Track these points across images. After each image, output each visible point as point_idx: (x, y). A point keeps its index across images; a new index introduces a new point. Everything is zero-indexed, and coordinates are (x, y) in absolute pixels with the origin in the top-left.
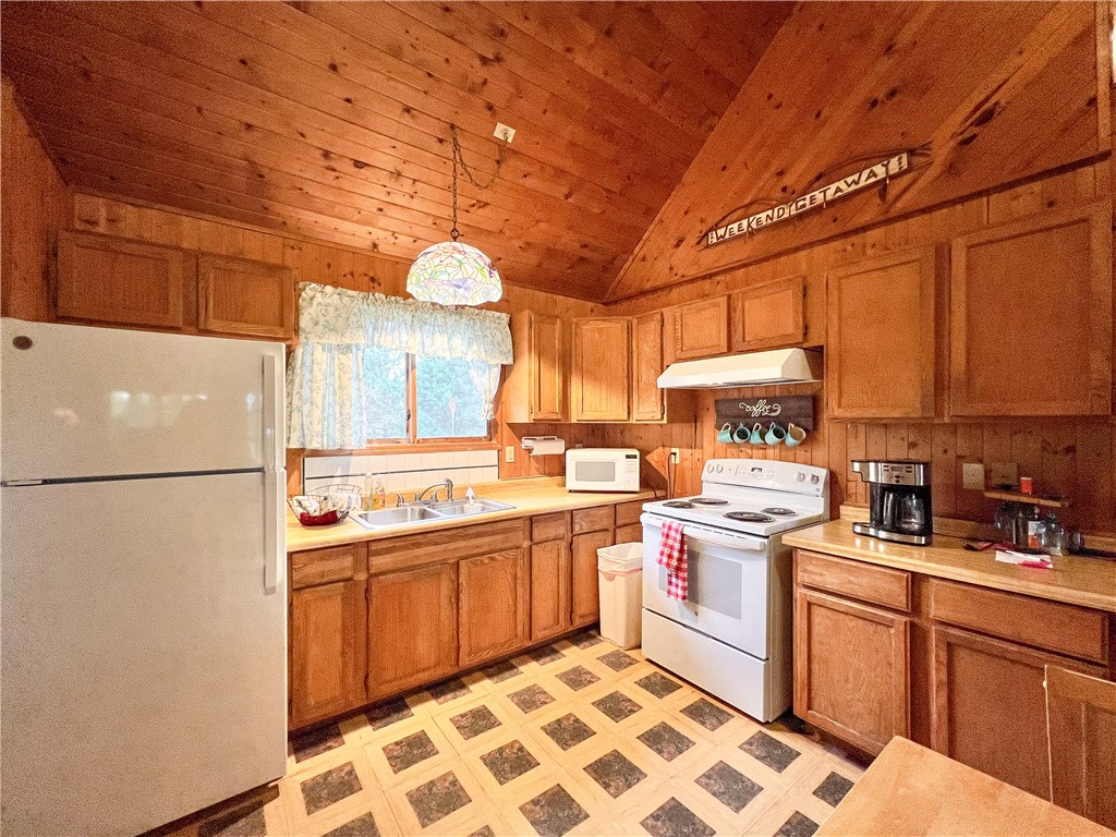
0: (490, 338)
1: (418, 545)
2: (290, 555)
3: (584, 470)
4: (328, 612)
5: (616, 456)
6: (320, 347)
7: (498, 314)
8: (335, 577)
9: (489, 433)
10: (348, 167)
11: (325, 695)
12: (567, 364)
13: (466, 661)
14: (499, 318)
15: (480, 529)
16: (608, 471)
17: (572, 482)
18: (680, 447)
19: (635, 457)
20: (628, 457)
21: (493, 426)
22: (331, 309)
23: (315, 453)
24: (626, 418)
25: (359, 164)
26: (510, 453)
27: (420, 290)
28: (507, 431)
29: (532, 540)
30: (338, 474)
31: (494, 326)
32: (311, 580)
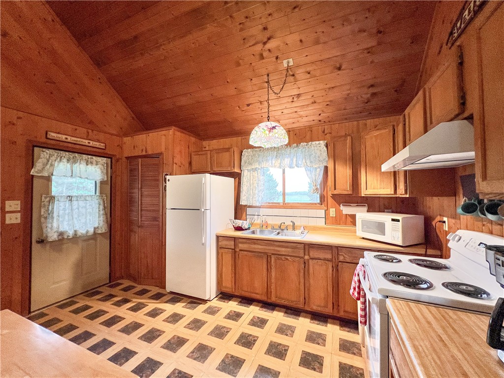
0: (314, 155)
1: (255, 244)
2: (218, 237)
3: (366, 225)
4: (228, 258)
5: (385, 218)
6: (246, 171)
7: (317, 142)
8: (229, 247)
9: (321, 201)
10: (246, 108)
12: (356, 163)
13: (273, 299)
14: (319, 144)
15: (281, 244)
16: (381, 228)
18: (448, 217)
19: (398, 221)
20: (393, 220)
21: (322, 198)
22: (250, 157)
23: (250, 207)
24: (393, 193)
25: (248, 105)
26: (332, 212)
31: (316, 148)
32: (223, 246)
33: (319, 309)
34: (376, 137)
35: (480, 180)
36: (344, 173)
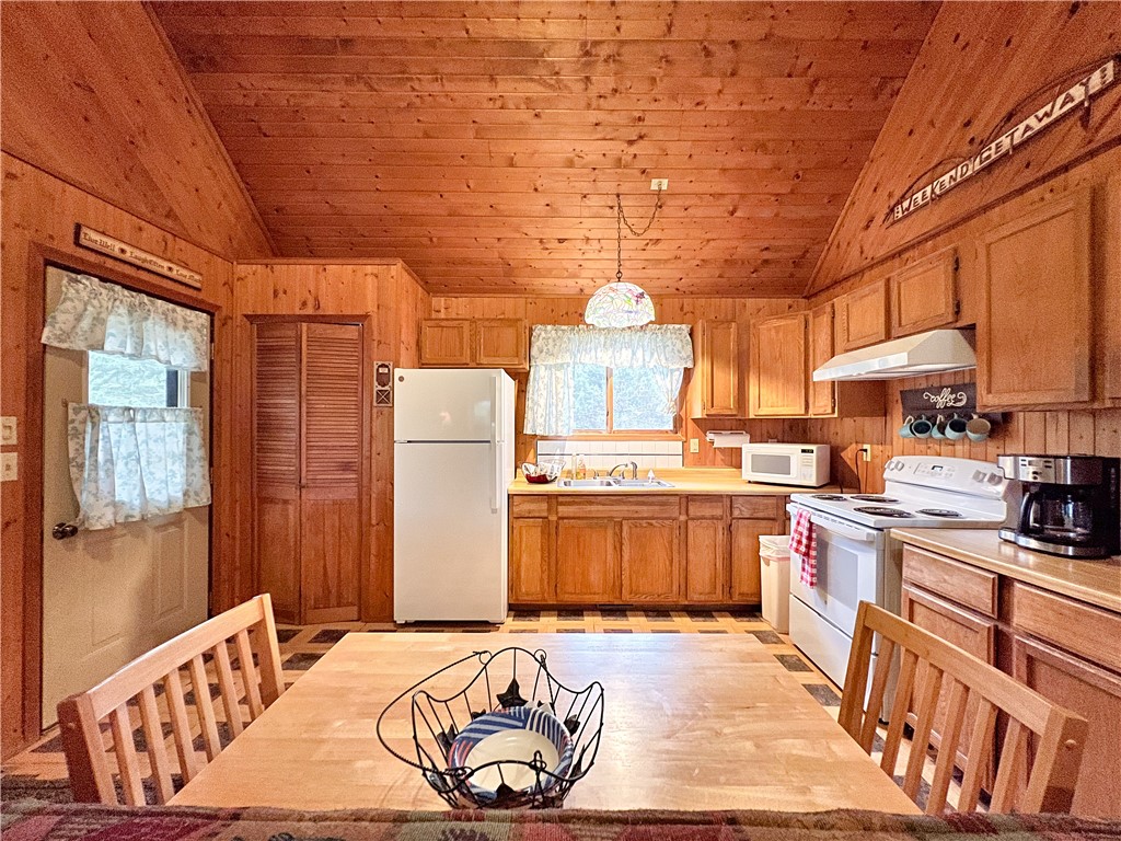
0: (671, 347)
1: (591, 503)
2: (510, 497)
3: (760, 463)
4: (532, 537)
5: (793, 450)
6: (543, 368)
7: (677, 326)
8: (537, 515)
9: (675, 427)
10: (555, 244)
11: (532, 591)
12: (743, 366)
13: (627, 597)
14: (679, 329)
15: (640, 499)
16: (783, 465)
17: (748, 473)
18: (871, 443)
19: (812, 452)
20: (803, 451)
21: (678, 422)
22: (550, 341)
23: (544, 438)
24: (803, 412)
25: (561, 241)
26: (694, 445)
27: (600, 320)
28: (691, 425)
29: (687, 514)
30: (558, 452)
31: (674, 336)
32: (523, 514)
33: (703, 598)
34: (777, 329)
35: (984, 393)
36: (727, 380)
